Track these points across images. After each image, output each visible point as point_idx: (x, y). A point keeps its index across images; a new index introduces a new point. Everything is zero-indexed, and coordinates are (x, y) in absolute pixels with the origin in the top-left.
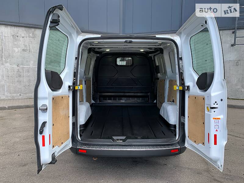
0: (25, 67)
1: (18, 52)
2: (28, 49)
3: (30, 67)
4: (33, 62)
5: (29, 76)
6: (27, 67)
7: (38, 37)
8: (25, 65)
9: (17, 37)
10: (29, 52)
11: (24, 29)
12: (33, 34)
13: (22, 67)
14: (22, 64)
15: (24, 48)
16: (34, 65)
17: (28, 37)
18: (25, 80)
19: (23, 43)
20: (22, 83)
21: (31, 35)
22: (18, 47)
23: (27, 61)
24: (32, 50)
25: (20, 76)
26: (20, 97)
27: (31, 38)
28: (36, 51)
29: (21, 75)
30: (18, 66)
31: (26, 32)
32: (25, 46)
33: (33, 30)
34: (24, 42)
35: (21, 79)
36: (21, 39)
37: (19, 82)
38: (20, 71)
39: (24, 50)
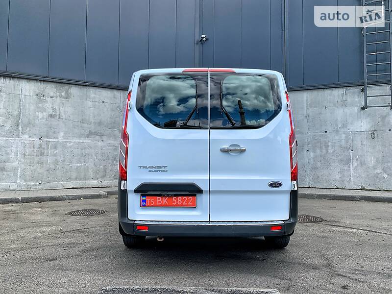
0: (50, 140)
1: (43, 118)
2: (58, 113)
3: (58, 141)
4: (63, 133)
5: (55, 155)
6: (54, 140)
7: (74, 96)
8: (51, 139)
9: (43, 96)
10: (59, 118)
11: (53, 85)
12: (67, 92)
13: (47, 141)
14: (47, 137)
15: (51, 111)
16: (65, 139)
17: (59, 98)
18: (50, 160)
19: (51, 106)
20: (44, 165)
21: (63, 94)
22: (43, 110)
23: (54, 132)
24: (64, 117)
25: (42, 154)
26: (40, 187)
27: (64, 98)
28: (70, 117)
29: (44, 153)
30: (40, 139)
31: (57, 89)
32: (54, 110)
33: (67, 87)
34: (52, 104)
35: (44, 158)
36: (49, 99)
37: (40, 163)
38: (43, 146)
39: (51, 116)
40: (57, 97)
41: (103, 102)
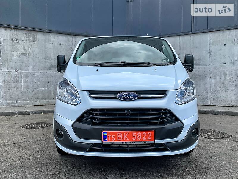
0: (23, 71)
1: (17, 56)
2: (28, 52)
3: (29, 72)
4: (32, 66)
5: (26, 82)
6: (26, 71)
7: (39, 40)
8: (24, 70)
9: (17, 40)
10: (29, 56)
11: (24, 32)
12: (34, 37)
13: (20, 72)
14: (20, 69)
15: (23, 51)
16: (33, 70)
17: (28, 41)
18: (23, 85)
19: (23, 47)
20: (19, 89)
21: (31, 38)
22: (17, 50)
23: (26, 66)
24: (32, 55)
25: (17, 81)
26: (16, 104)
27: (32, 41)
28: (36, 55)
29: (18, 81)
30: (15, 71)
31: (26, 35)
32: (25, 50)
33: (33, 33)
34: (24, 46)
35: (19, 84)
36: (21, 42)
37: (17, 88)
38: (18, 76)
39: (23, 54)
40: (27, 41)
41: (60, 44)
